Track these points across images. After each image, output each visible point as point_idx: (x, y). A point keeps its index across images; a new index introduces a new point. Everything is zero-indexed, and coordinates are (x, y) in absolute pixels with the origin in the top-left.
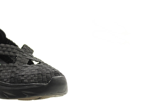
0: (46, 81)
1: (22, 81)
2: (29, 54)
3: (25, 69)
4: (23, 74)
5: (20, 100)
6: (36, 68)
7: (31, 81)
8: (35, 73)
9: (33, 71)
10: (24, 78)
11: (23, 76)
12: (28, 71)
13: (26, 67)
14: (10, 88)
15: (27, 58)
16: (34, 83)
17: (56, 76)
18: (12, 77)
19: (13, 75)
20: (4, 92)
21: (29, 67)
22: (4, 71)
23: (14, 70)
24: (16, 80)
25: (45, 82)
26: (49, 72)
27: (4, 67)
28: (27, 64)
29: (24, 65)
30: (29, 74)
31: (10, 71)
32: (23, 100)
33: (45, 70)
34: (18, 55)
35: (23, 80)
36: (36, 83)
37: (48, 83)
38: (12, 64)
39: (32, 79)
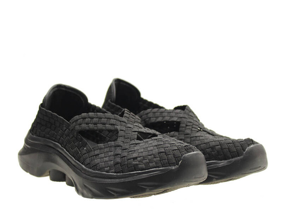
0: (174, 161)
1: (135, 168)
2: (135, 124)
3: (136, 148)
4: (135, 155)
5: (133, 197)
6: (154, 144)
7: (151, 165)
8: (154, 152)
9: (149, 149)
10: (138, 163)
11: (135, 158)
12: (142, 150)
13: (136, 144)
14: (117, 181)
15: (133, 130)
16: (156, 168)
17: (188, 152)
18: (118, 163)
19: (118, 160)
20: (109, 188)
21: (141, 145)
22: (103, 155)
23: (119, 151)
24: (124, 166)
25: (174, 164)
26: (177, 148)
27: (101, 149)
28: (137, 140)
29: (133, 142)
30: (144, 154)
31: (112, 153)
32: (139, 197)
33: (169, 145)
34: (119, 127)
35: (137, 165)
36: (158, 167)
37: (178, 164)
38: (113, 142)
39: (151, 161)
